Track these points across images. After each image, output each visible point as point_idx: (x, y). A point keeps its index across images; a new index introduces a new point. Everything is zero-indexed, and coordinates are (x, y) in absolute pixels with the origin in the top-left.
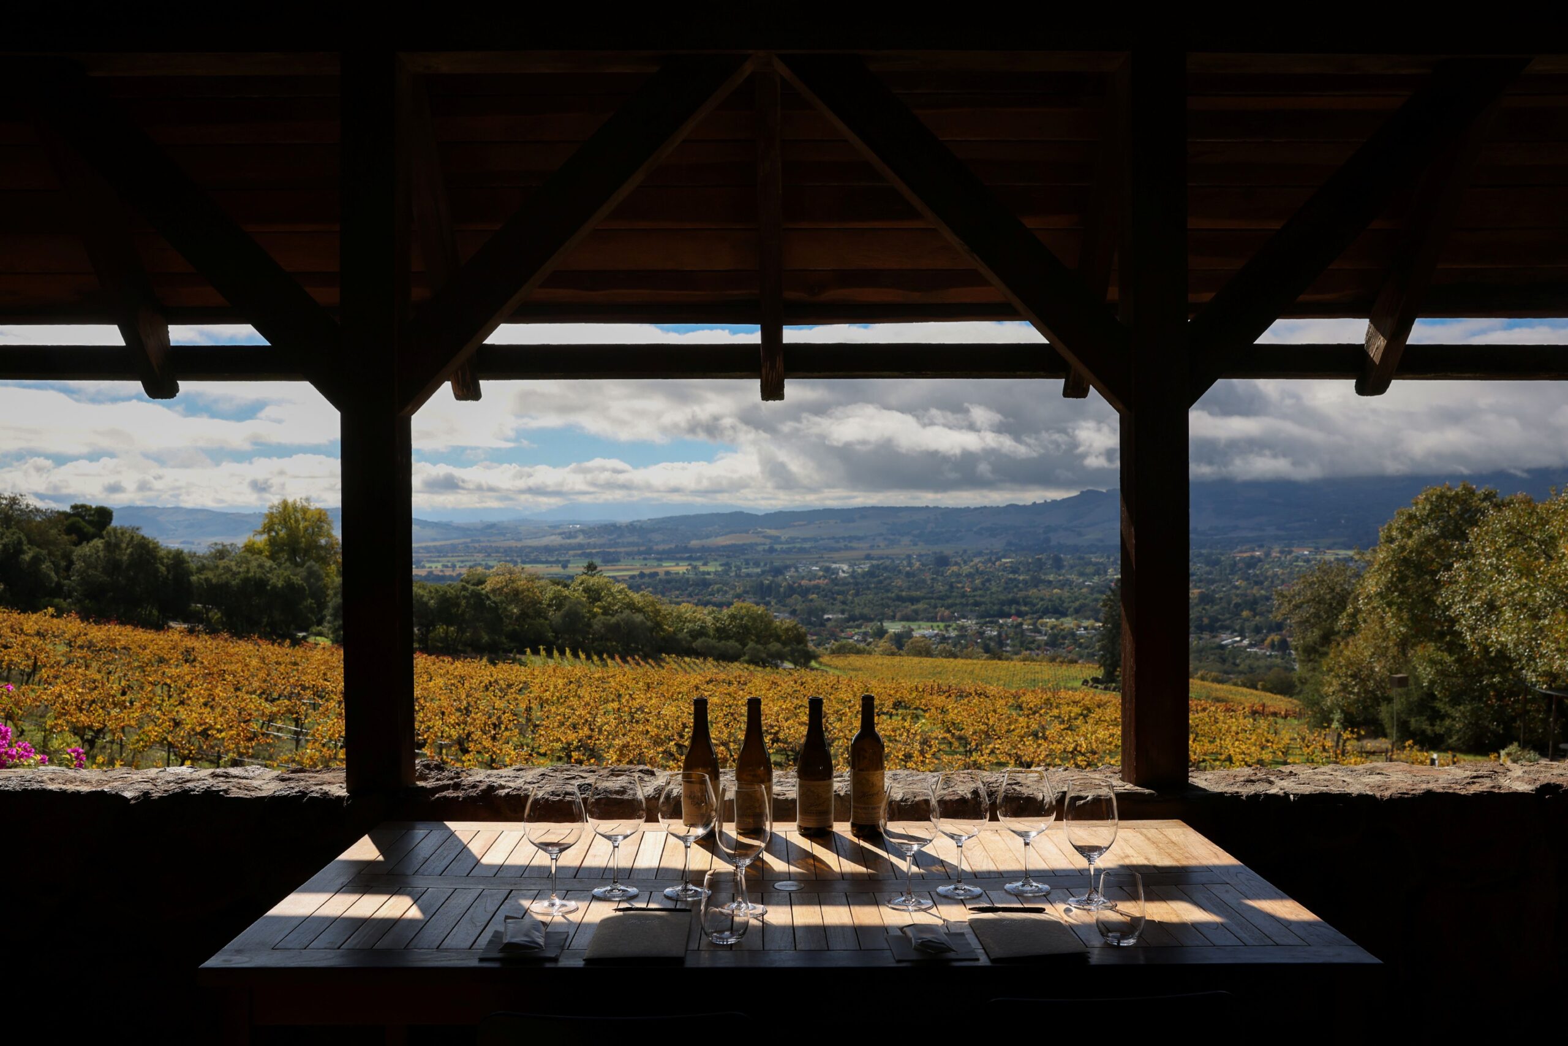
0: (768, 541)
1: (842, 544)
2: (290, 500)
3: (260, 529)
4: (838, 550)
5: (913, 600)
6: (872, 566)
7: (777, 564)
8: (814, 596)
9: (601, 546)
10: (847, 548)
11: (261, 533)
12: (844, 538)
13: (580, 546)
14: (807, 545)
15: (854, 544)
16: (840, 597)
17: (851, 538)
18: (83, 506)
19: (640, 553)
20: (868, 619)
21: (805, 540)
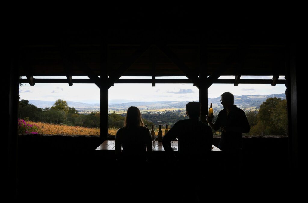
0: (147, 107)
1: (161, 108)
2: (60, 99)
3: (54, 104)
4: (160, 109)
5: (174, 119)
6: (167, 112)
7: (149, 112)
8: (156, 118)
9: (116, 108)
10: (162, 109)
11: (55, 105)
12: (161, 107)
13: (112, 108)
14: (154, 108)
15: (163, 108)
16: (161, 118)
17: (163, 107)
18: (23, 100)
19: (123, 109)
20: (165, 122)
21: (154, 107)
